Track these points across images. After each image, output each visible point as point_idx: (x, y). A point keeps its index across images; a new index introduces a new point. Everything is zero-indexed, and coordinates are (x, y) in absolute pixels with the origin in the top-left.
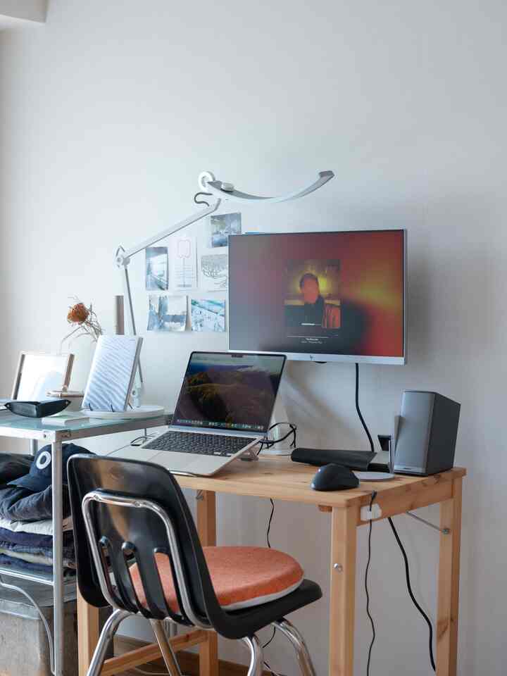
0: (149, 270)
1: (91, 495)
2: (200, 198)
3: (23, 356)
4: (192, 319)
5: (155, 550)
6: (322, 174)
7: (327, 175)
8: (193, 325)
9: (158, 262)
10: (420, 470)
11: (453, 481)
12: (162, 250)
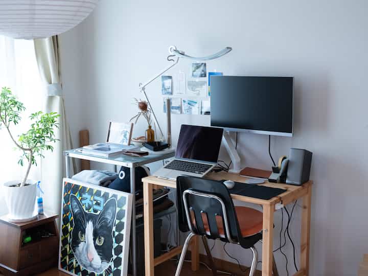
0: (163, 86)
1: (187, 191)
2: (170, 58)
3: (111, 123)
4: (183, 108)
5: (216, 214)
6: (228, 48)
7: (229, 49)
8: (184, 111)
9: (168, 83)
10: (298, 183)
11: (308, 188)
12: (170, 77)
